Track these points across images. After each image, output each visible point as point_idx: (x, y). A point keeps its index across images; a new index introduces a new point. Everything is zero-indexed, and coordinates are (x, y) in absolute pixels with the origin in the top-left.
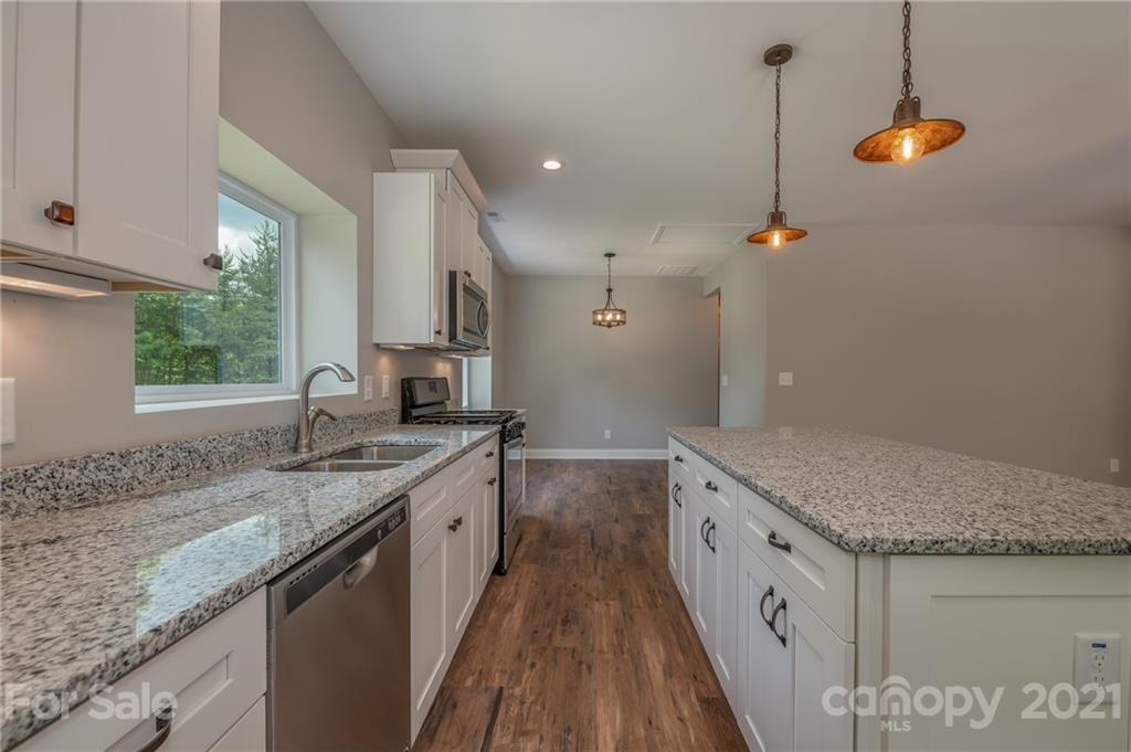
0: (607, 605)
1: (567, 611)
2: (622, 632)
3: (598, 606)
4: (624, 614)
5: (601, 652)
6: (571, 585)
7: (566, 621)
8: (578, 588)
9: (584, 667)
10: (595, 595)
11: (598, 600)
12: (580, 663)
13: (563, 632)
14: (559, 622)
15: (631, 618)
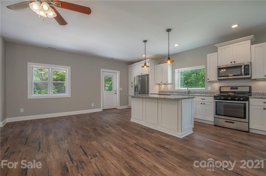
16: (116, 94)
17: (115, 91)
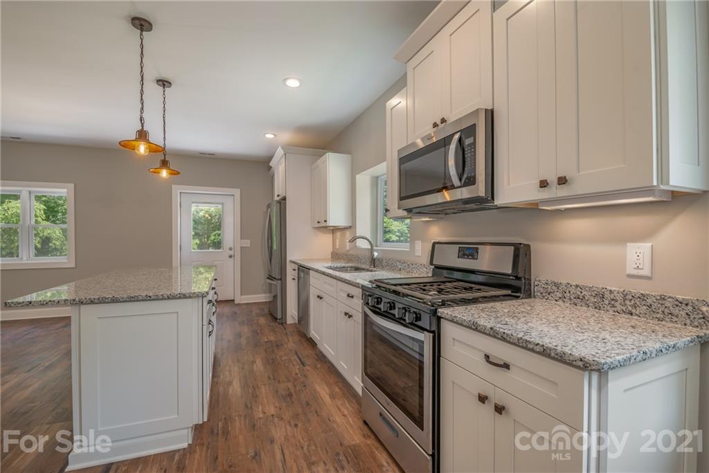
0: (264, 413)
1: (293, 402)
2: (253, 397)
3: (272, 410)
4: (251, 408)
5: (265, 385)
6: (300, 425)
7: (290, 395)
8: (293, 424)
9: (272, 378)
10: (276, 420)
11: (273, 415)
12: (274, 379)
13: (289, 389)
14: (294, 394)
15: (246, 406)
16: (232, 259)
17: (230, 249)
